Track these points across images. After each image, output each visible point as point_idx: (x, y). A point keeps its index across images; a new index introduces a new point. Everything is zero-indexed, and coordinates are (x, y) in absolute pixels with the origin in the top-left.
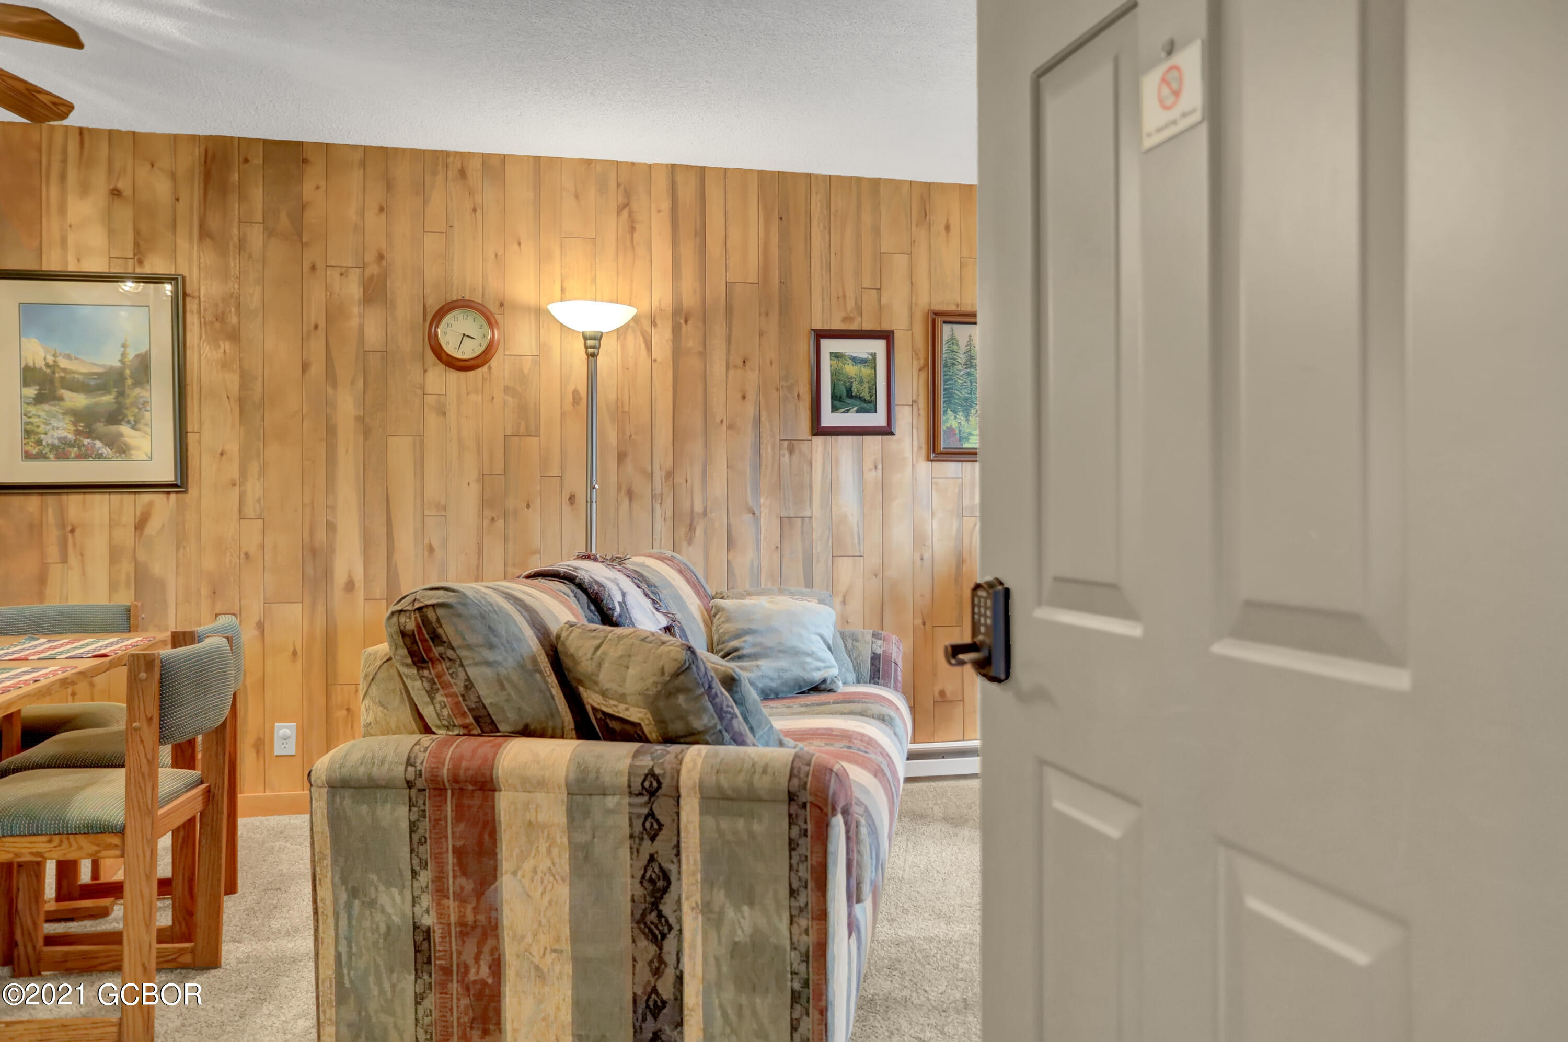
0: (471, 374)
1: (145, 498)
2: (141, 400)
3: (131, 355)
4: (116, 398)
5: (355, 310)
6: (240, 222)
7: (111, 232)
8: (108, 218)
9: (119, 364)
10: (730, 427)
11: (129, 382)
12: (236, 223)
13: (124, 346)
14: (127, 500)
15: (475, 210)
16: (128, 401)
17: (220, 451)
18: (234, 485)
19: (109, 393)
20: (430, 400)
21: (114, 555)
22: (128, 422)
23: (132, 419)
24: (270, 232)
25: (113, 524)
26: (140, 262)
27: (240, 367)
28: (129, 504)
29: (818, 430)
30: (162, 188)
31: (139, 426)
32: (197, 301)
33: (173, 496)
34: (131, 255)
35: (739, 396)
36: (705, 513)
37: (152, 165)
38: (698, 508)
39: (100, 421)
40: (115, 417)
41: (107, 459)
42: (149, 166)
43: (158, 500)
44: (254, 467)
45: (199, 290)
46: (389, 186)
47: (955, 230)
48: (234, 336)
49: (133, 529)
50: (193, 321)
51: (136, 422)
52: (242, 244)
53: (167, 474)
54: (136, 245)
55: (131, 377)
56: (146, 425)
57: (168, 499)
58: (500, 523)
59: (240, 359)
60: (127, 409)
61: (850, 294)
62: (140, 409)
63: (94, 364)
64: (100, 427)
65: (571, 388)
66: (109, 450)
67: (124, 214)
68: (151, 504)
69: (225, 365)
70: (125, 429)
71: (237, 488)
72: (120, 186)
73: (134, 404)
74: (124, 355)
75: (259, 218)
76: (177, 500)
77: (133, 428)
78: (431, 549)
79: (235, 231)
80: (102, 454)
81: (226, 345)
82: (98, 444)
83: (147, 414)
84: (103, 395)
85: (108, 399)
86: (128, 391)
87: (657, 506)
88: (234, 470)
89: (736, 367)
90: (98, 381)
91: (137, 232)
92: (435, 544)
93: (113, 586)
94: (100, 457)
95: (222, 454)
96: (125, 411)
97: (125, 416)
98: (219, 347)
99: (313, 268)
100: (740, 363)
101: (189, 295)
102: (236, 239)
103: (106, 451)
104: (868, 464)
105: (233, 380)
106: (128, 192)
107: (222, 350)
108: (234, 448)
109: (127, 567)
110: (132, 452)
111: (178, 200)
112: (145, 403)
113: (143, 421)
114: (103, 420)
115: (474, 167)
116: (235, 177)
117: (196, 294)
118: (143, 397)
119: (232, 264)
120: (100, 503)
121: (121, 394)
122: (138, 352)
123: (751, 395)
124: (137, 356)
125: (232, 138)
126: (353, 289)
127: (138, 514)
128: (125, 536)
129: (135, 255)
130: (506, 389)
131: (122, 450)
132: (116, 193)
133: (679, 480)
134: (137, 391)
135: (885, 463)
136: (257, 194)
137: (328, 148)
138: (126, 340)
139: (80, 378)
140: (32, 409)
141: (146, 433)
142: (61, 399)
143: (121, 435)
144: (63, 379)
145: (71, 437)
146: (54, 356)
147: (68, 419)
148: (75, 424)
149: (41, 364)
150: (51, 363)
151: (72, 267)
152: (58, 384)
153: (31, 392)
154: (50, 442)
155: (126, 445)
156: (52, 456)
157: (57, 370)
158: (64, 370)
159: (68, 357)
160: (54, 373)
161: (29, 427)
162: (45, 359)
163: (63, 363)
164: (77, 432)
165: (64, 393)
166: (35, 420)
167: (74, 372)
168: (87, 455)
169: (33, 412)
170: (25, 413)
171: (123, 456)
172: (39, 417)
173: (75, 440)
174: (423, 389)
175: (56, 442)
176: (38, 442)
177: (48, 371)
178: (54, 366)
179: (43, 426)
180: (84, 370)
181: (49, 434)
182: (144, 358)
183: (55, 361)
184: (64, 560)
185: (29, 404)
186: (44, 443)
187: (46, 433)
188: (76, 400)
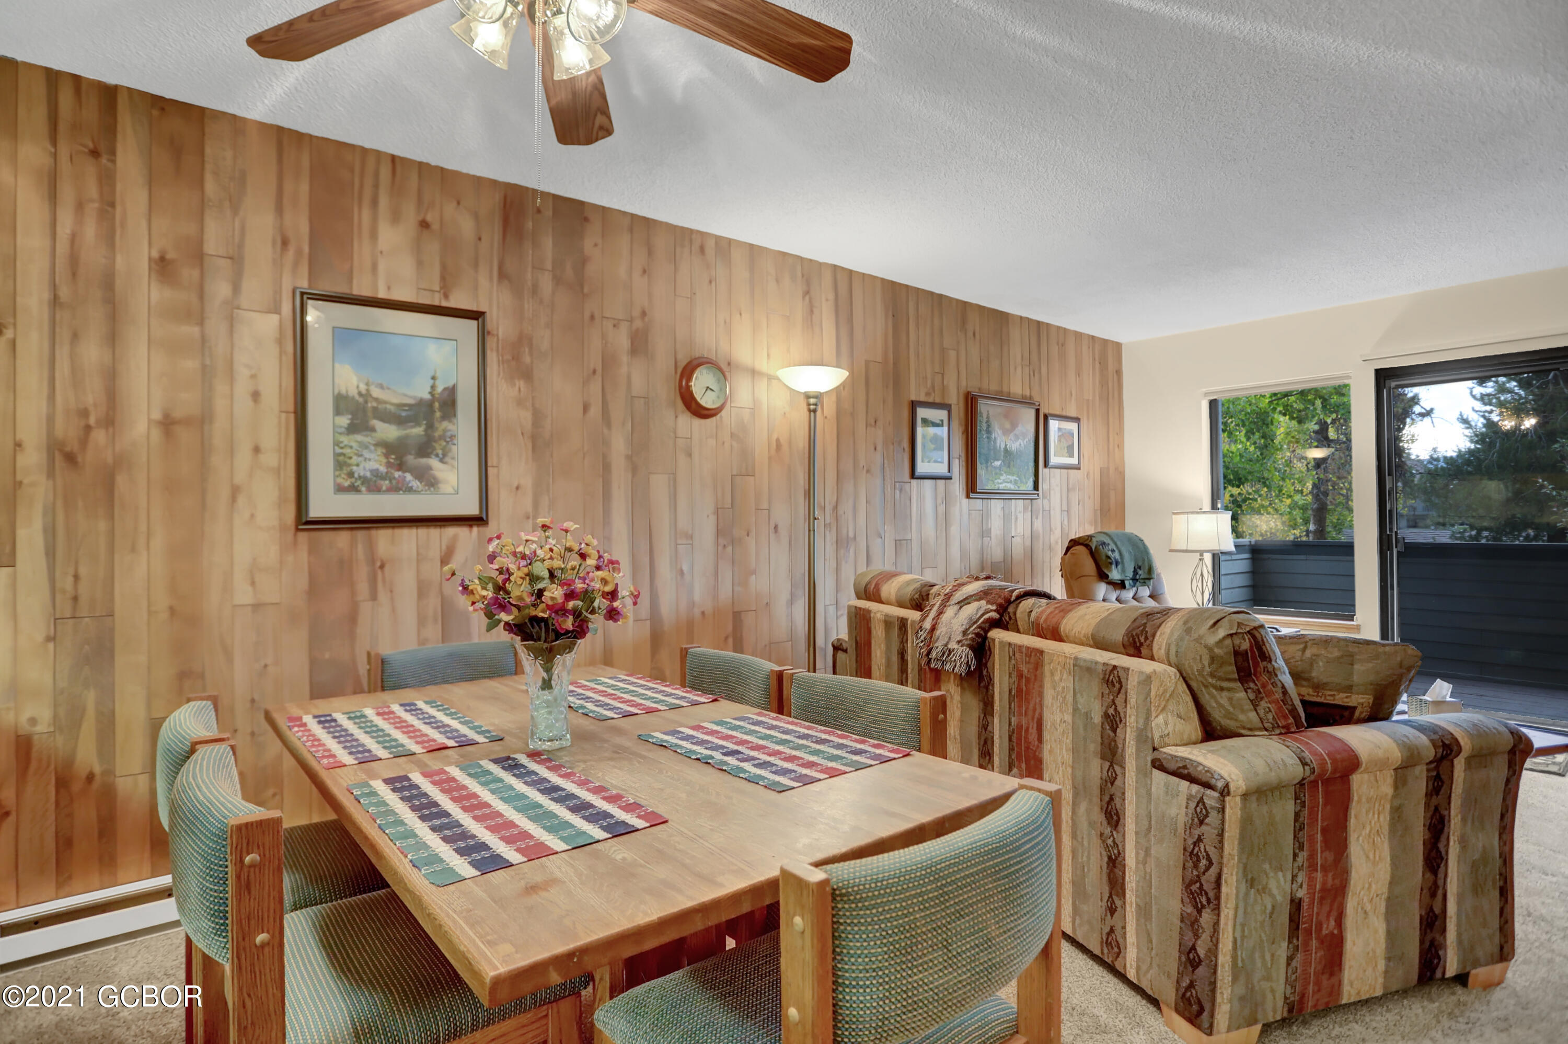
0: (708, 421)
1: (451, 531)
2: (449, 434)
3: (439, 389)
4: (426, 430)
5: (625, 359)
6: (533, 267)
7: (420, 264)
8: (417, 248)
9: (428, 396)
10: (868, 471)
11: (438, 414)
12: (530, 269)
13: (434, 378)
14: (434, 533)
15: (710, 282)
16: (437, 434)
17: (516, 484)
18: (528, 518)
19: (418, 424)
20: (680, 442)
21: (422, 591)
22: (437, 455)
23: (440, 452)
24: (558, 280)
25: (420, 559)
26: (446, 296)
27: (533, 405)
28: (436, 537)
29: (913, 475)
30: (466, 226)
31: (447, 459)
32: (495, 339)
33: (475, 529)
34: (437, 288)
35: (873, 448)
36: (855, 538)
37: (458, 203)
38: (851, 534)
39: (410, 454)
40: (425, 449)
41: (416, 492)
42: (455, 204)
43: (461, 532)
44: (545, 502)
45: (498, 329)
46: (650, 253)
47: (977, 336)
48: (527, 375)
49: (439, 563)
50: (492, 357)
51: (444, 455)
52: (535, 290)
53: (473, 510)
54: (443, 278)
55: (440, 410)
56: (453, 458)
57: (471, 532)
58: (729, 549)
59: (533, 398)
60: (435, 441)
61: (929, 376)
62: (447, 442)
63: (406, 395)
64: (411, 459)
65: (775, 437)
66: (418, 483)
67: (433, 248)
68: (455, 538)
69: (520, 403)
70: (434, 462)
71: (530, 521)
72: (429, 218)
73: (442, 437)
74: (433, 387)
75: (549, 266)
76: (479, 532)
77: (442, 461)
78: (682, 572)
79: (529, 276)
80: (411, 487)
81: (521, 384)
82: (409, 477)
83: (454, 448)
84: (412, 427)
85: (418, 431)
86: (437, 424)
87: (827, 533)
88: (527, 503)
89: (871, 425)
90: (409, 413)
91: (444, 267)
92: (685, 568)
93: (422, 621)
94: (410, 490)
95: (517, 488)
96: (434, 444)
97: (434, 449)
98: (515, 384)
99: (592, 317)
100: (873, 423)
101: (489, 333)
102: (529, 283)
103: (415, 484)
104: (939, 501)
105: (526, 417)
106: (435, 226)
107: (517, 388)
108: (527, 482)
109: (433, 602)
110: (440, 485)
111: (480, 239)
112: (452, 437)
113: (450, 455)
114: (413, 452)
115: (710, 245)
116: (530, 225)
117: (495, 332)
118: (450, 430)
119: (526, 306)
120: (409, 537)
121: (430, 426)
122: (446, 386)
123: (879, 447)
124: (445, 389)
125: (527, 188)
126: (622, 340)
127: (444, 547)
128: (433, 571)
129: (441, 288)
130: (732, 435)
131: (431, 483)
132: (424, 225)
133: (840, 512)
134: (445, 424)
135: (947, 499)
136: (548, 243)
137: (604, 211)
138: (435, 372)
139: (392, 408)
140: (345, 440)
141: (453, 466)
142: (373, 430)
143: (430, 468)
144: (375, 409)
145: (383, 469)
146: (367, 384)
147: (380, 451)
148: (386, 456)
149: (353, 392)
150: (364, 392)
151: (382, 294)
152: (370, 414)
153: (344, 421)
154: (362, 474)
155: (435, 478)
156: (363, 489)
157: (370, 399)
158: (376, 400)
159: (381, 387)
160: (366, 402)
161: (341, 458)
162: (358, 387)
163: (376, 392)
164: (389, 465)
165: (376, 423)
166: (347, 451)
167: (385, 402)
168: (398, 488)
169: (346, 442)
170: (337, 443)
171: (432, 489)
172: (351, 447)
173: (387, 473)
174: (675, 433)
175: (368, 474)
176: (351, 475)
177: (361, 400)
178: (366, 396)
179: (355, 457)
180: (396, 401)
181: (361, 466)
182: (452, 392)
183: (368, 390)
184: (374, 597)
185: (340, 434)
186: (356, 475)
187: (358, 465)
188: (387, 431)
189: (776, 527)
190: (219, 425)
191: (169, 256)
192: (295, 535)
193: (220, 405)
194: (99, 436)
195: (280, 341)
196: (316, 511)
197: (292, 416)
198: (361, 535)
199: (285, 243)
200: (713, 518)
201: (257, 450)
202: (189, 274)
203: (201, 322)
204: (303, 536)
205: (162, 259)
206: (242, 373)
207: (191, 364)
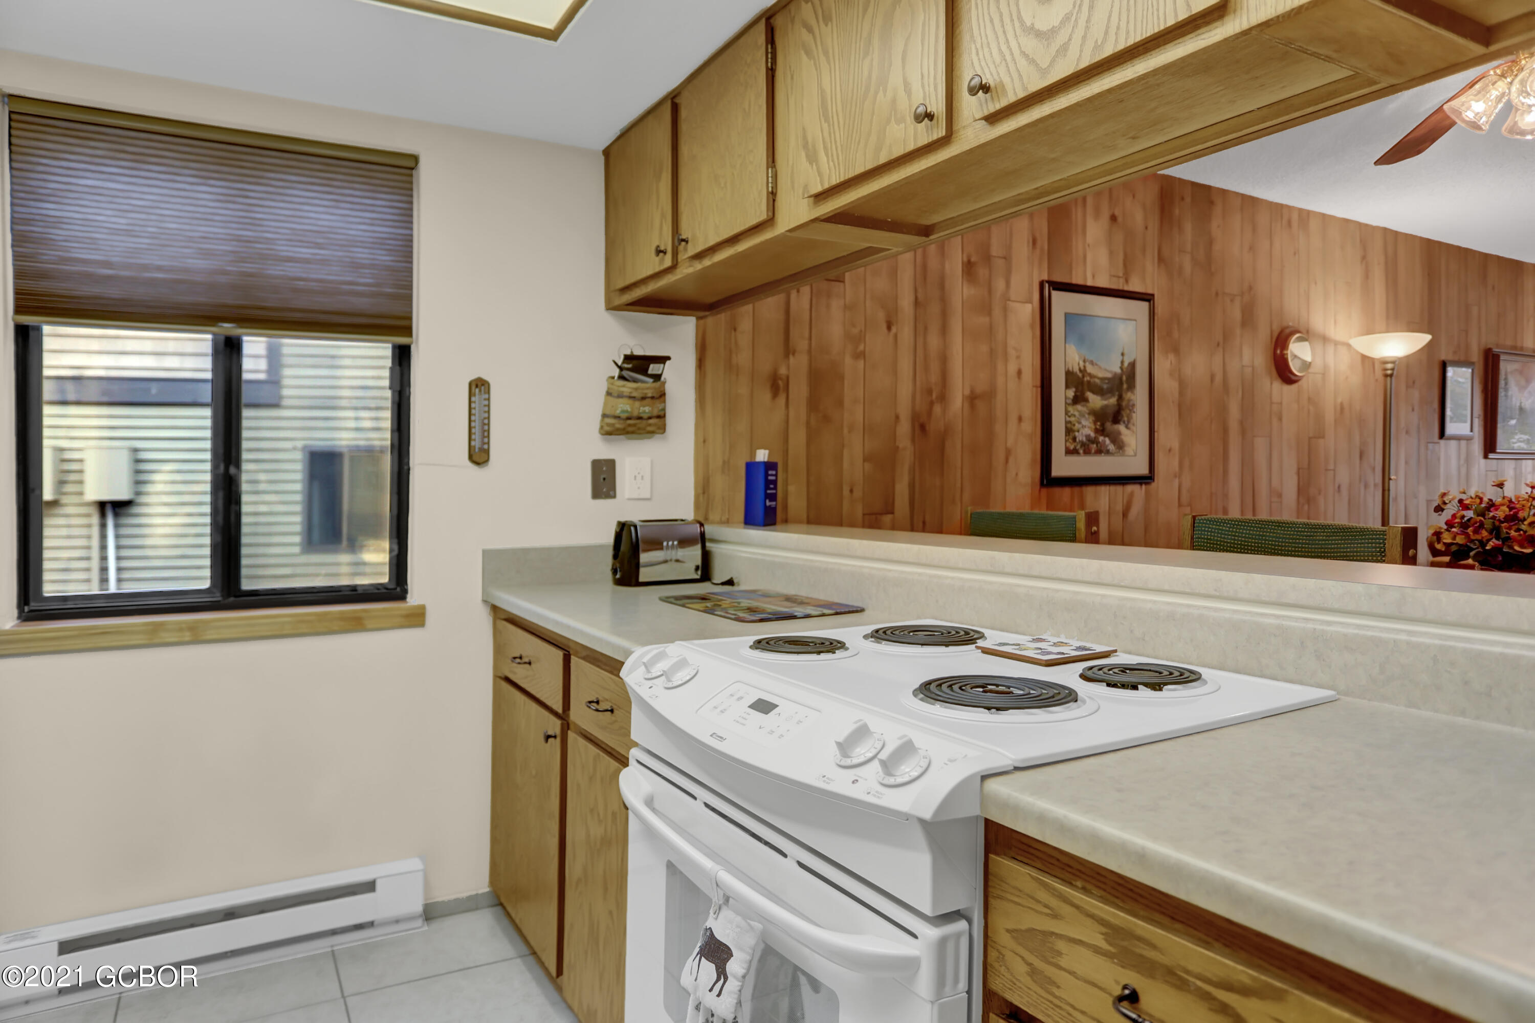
0: (1295, 386)
1: (1130, 488)
2: (1131, 403)
3: (1126, 363)
4: (1118, 400)
5: (1238, 331)
6: (1180, 250)
7: (1112, 253)
8: (1110, 240)
9: (1119, 371)
10: (1407, 432)
11: (1125, 386)
12: (1177, 252)
13: (1123, 354)
14: (1118, 490)
15: (1295, 254)
16: (1124, 403)
17: (1169, 446)
18: (1175, 477)
19: (1113, 395)
20: (1274, 407)
21: (1111, 538)
22: (1124, 422)
23: (1126, 419)
24: (1195, 261)
25: (1111, 511)
26: (1127, 281)
27: (1179, 374)
28: (1121, 493)
29: (1442, 435)
30: (1139, 217)
31: (1130, 425)
32: (1160, 318)
33: (1144, 486)
34: (1121, 274)
35: (1411, 409)
36: (1396, 497)
37: (1134, 196)
39: (1109, 421)
40: (1116, 419)
41: (1112, 454)
42: (1132, 200)
43: (1136, 490)
44: (1185, 463)
45: (1161, 309)
46: (1254, 230)
47: (1496, 289)
48: (1176, 350)
49: (1122, 516)
50: (1156, 334)
51: (1129, 422)
52: (1181, 271)
53: (1144, 471)
54: (1125, 264)
55: (1126, 382)
56: (1133, 424)
57: (1141, 488)
58: (1306, 507)
59: (1179, 367)
60: (1123, 410)
61: (1456, 333)
62: (1130, 410)
63: (1107, 370)
64: (1108, 425)
65: (1339, 400)
66: (1113, 446)
67: (1119, 239)
68: (1132, 494)
69: (1171, 373)
70: (1122, 428)
71: (1177, 480)
72: (1116, 213)
73: (1127, 406)
74: (1122, 362)
75: (1189, 247)
76: (1147, 489)
77: (1127, 427)
79: (1177, 258)
80: (1109, 450)
81: (1172, 356)
82: (1107, 441)
83: (1135, 416)
84: (1110, 397)
85: (1113, 401)
86: (1124, 395)
87: (1376, 492)
88: (1174, 464)
89: (1410, 386)
90: (1108, 385)
91: (1125, 255)
94: (1108, 452)
95: (1170, 450)
96: (1122, 412)
97: (1122, 416)
98: (1170, 358)
99: (1217, 294)
100: (1411, 384)
101: (1156, 312)
102: (1177, 265)
103: (1111, 447)
104: (1462, 461)
105: (1175, 386)
106: (1120, 219)
107: (1170, 361)
108: (1176, 445)
110: (1126, 448)
111: (1146, 228)
112: (1133, 405)
113: (1131, 421)
114: (1110, 419)
115: (1295, 217)
116: (1177, 212)
117: (1160, 312)
118: (1132, 400)
119: (1175, 286)
120: (1104, 493)
121: (1120, 398)
122: (1130, 360)
123: (1416, 408)
124: (1129, 364)
126: (1236, 313)
127: (1126, 499)
128: (1118, 522)
129: (1124, 274)
130: (1309, 399)
131: (1121, 446)
132: (1113, 218)
134: (1129, 394)
135: (1468, 459)
136: (1188, 227)
137: (1224, 192)
138: (1124, 349)
139: (1097, 381)
140: (1070, 409)
141: (1133, 432)
142: (1086, 400)
143: (1119, 433)
144: (1089, 382)
145: (1093, 435)
146: (1084, 361)
147: (1092, 418)
148: (1095, 423)
149: (1076, 369)
150: (1082, 368)
151: (1089, 283)
152: (1085, 387)
153: (1071, 393)
154: (1081, 439)
155: (1122, 442)
156: (1081, 451)
157: (1086, 374)
158: (1090, 375)
159: (1092, 363)
160: (1083, 376)
161: (1069, 425)
162: (1079, 364)
163: (1090, 369)
164: (1096, 431)
165: (1090, 395)
166: (1072, 419)
167: (1095, 377)
168: (1101, 451)
169: (1072, 412)
170: (1067, 412)
171: (1121, 451)
172: (1075, 416)
173: (1095, 438)
174: (1271, 398)
175: (1084, 439)
176: (1074, 439)
177: (1080, 375)
178: (1083, 371)
179: (1077, 424)
180: (1101, 375)
181: (1080, 432)
182: (1133, 365)
183: (1085, 367)
185: (1069, 404)
186: (1077, 440)
187: (1078, 431)
188: (1096, 401)
189: (1339, 487)
190: (1000, 397)
191: (973, 260)
192: (1040, 491)
193: (1000, 380)
194: (937, 409)
195: (1032, 326)
196: (1057, 471)
197: (1039, 389)
198: (1076, 490)
199: (1034, 242)
200: (1295, 478)
201: (1020, 419)
202: (982, 272)
203: (989, 313)
204: (1044, 491)
205: (969, 262)
206: (1012, 353)
207: (984, 348)
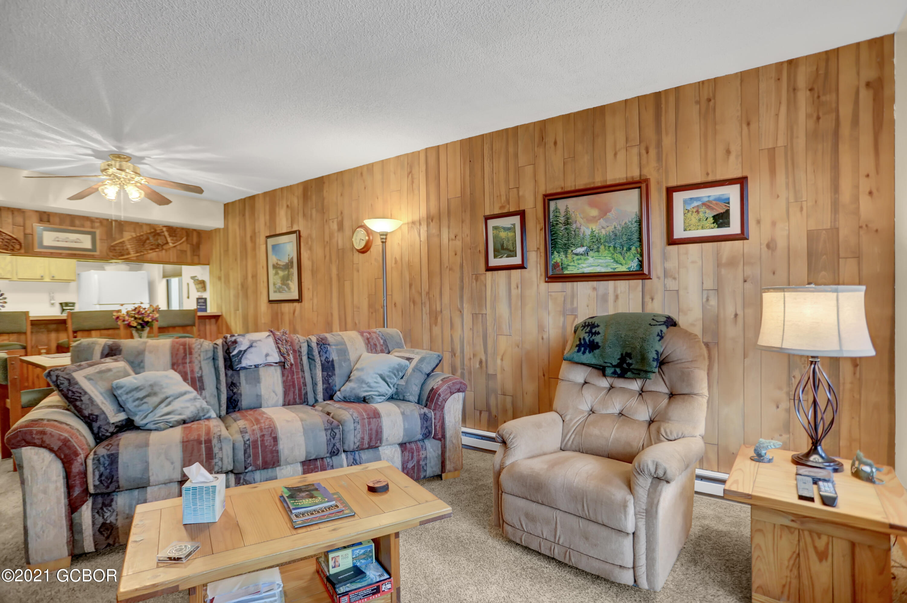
0: (365, 254)
1: (293, 304)
2: (292, 272)
5: (336, 234)
6: (311, 208)
7: (287, 218)
8: (287, 215)
9: (288, 261)
10: (450, 269)
11: (290, 267)
12: (310, 210)
13: (288, 255)
14: (291, 305)
15: (365, 188)
16: (289, 273)
19: (287, 270)
20: (355, 265)
21: (290, 323)
23: (290, 278)
24: (317, 210)
25: (289, 313)
27: (312, 258)
29: (489, 269)
30: (296, 201)
31: (291, 280)
32: (303, 238)
35: (454, 254)
36: (441, 311)
38: (439, 309)
39: (285, 280)
40: (288, 278)
41: (287, 292)
42: (293, 196)
43: (296, 305)
44: (315, 293)
45: (303, 233)
46: (343, 185)
48: (310, 248)
50: (301, 245)
52: (311, 216)
53: (297, 298)
54: (291, 222)
55: (290, 265)
56: (293, 280)
57: (298, 304)
58: (374, 314)
59: (312, 256)
60: (289, 275)
62: (292, 275)
63: (284, 261)
64: (286, 282)
65: (394, 257)
67: (289, 212)
68: (295, 307)
69: (309, 259)
70: (289, 282)
71: (312, 300)
72: (288, 203)
74: (289, 258)
75: (314, 206)
76: (300, 304)
78: (356, 323)
79: (310, 212)
82: (286, 287)
83: (293, 277)
85: (286, 272)
87: (424, 309)
88: (311, 294)
89: (452, 240)
90: (285, 267)
91: (291, 217)
92: (357, 322)
95: (308, 289)
98: (309, 253)
99: (326, 221)
100: (454, 237)
101: (301, 236)
103: (287, 289)
104: (513, 286)
105: (311, 264)
106: (290, 205)
108: (311, 287)
110: (290, 289)
111: (299, 205)
115: (364, 170)
116: (309, 193)
119: (310, 223)
120: (287, 306)
121: (289, 271)
123: (459, 253)
125: (309, 180)
126: (335, 226)
127: (292, 309)
128: (291, 315)
129: (291, 225)
130: (375, 259)
132: (288, 206)
133: (431, 296)
134: (292, 269)
136: (314, 197)
137: (329, 176)
138: (288, 253)
139: (282, 266)
141: (293, 283)
142: (278, 274)
143: (288, 284)
144: (279, 267)
145: (280, 285)
147: (280, 280)
149: (275, 263)
151: (280, 232)
152: (278, 269)
153: (274, 272)
155: (290, 287)
156: (278, 291)
158: (279, 264)
159: (280, 260)
160: (277, 266)
161: (274, 282)
162: (276, 261)
164: (282, 284)
165: (279, 272)
168: (284, 291)
170: (273, 278)
172: (276, 279)
174: (353, 262)
178: (277, 264)
179: (276, 282)
180: (282, 264)
181: (277, 285)
182: (292, 258)
184: (282, 324)
185: (274, 276)
186: (277, 287)
188: (281, 273)
189: (395, 304)
193: (258, 270)
196: (271, 299)
197: (267, 272)
198: (279, 305)
200: (367, 299)
201: (263, 282)
202: (254, 238)
203: (255, 250)
204: (270, 305)
205: (251, 236)
206: (261, 261)
